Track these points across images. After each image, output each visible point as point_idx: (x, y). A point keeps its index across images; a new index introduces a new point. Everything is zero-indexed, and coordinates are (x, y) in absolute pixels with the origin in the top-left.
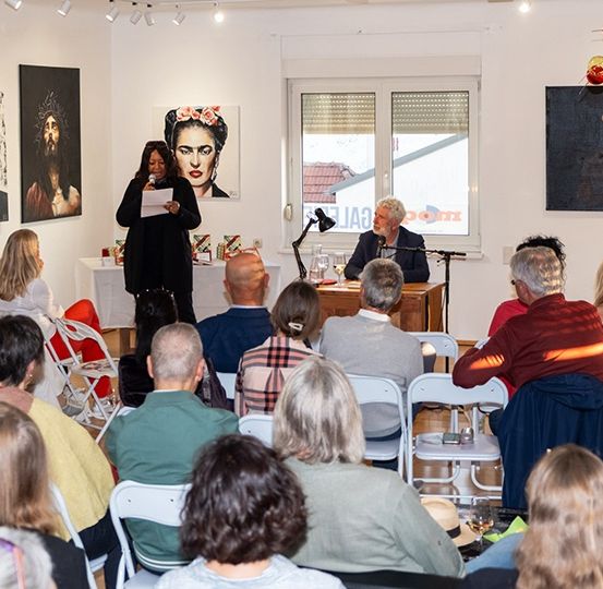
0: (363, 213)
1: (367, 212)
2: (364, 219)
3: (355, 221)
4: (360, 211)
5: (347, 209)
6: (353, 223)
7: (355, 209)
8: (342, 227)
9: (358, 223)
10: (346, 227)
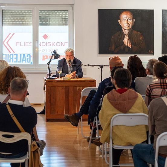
0: (27, 56)
1: (29, 56)
2: (28, 59)
3: (24, 59)
4: (26, 56)
5: (21, 55)
6: (23, 60)
7: (24, 55)
8: (19, 62)
9: (25, 60)
10: (20, 62)
